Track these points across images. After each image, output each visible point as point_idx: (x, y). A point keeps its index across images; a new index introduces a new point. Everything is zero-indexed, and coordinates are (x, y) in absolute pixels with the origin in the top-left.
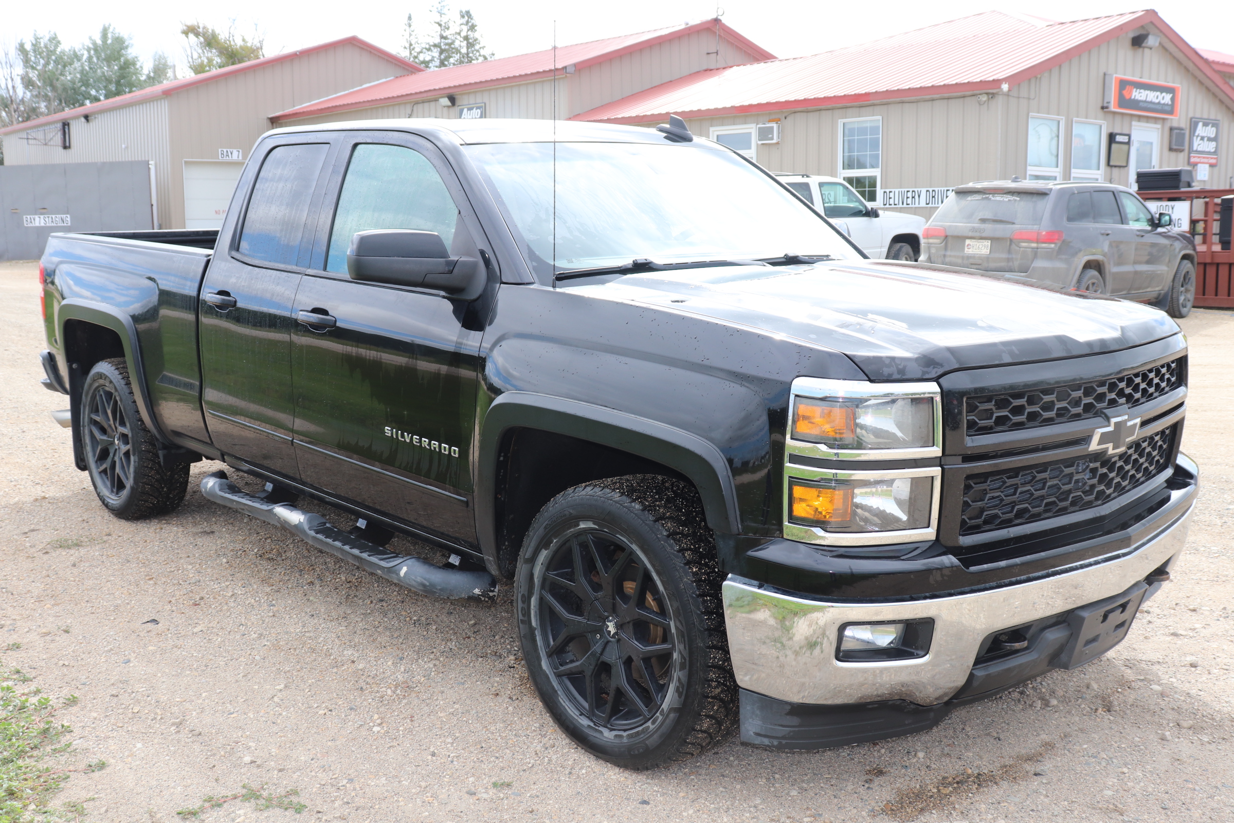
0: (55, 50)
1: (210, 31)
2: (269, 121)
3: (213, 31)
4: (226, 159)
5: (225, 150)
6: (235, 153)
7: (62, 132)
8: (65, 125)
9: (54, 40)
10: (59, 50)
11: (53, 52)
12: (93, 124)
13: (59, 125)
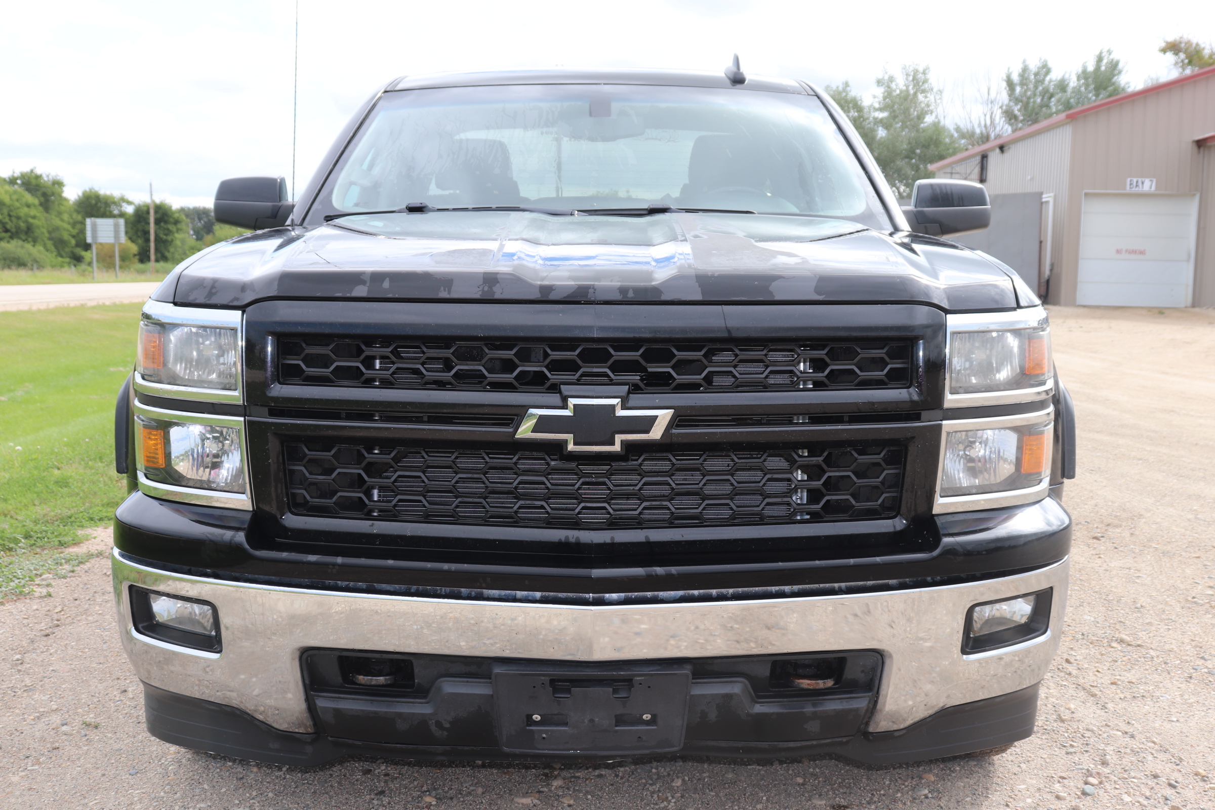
0: (1044, 80)
1: (1194, 45)
2: (1195, 145)
3: (1197, 44)
4: (1135, 190)
5: (1135, 180)
6: (1147, 183)
7: (979, 165)
8: (984, 157)
9: (1045, 69)
10: (1048, 78)
11: (1042, 82)
12: (1008, 155)
13: (979, 158)
